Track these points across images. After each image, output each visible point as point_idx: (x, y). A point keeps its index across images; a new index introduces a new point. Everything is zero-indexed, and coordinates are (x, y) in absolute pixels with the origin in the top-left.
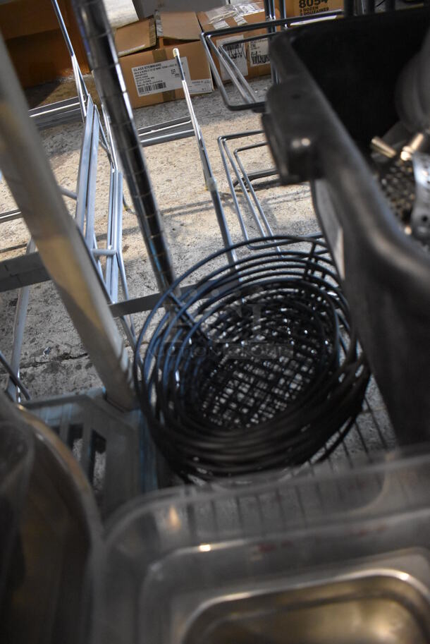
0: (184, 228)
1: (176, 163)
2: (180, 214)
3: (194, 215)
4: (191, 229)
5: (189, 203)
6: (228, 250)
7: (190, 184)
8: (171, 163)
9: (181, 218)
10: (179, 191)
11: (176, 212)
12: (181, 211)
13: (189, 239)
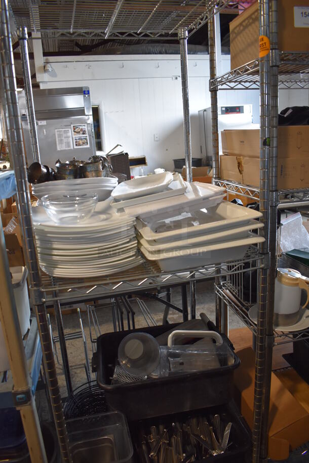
0: (76, 375)
1: (75, 345)
2: (75, 368)
3: (80, 369)
4: (79, 375)
5: (79, 364)
6: (89, 382)
7: (80, 355)
8: (72, 345)
9: (75, 370)
10: (76, 358)
11: (73, 368)
12: (76, 367)
13: (78, 379)
